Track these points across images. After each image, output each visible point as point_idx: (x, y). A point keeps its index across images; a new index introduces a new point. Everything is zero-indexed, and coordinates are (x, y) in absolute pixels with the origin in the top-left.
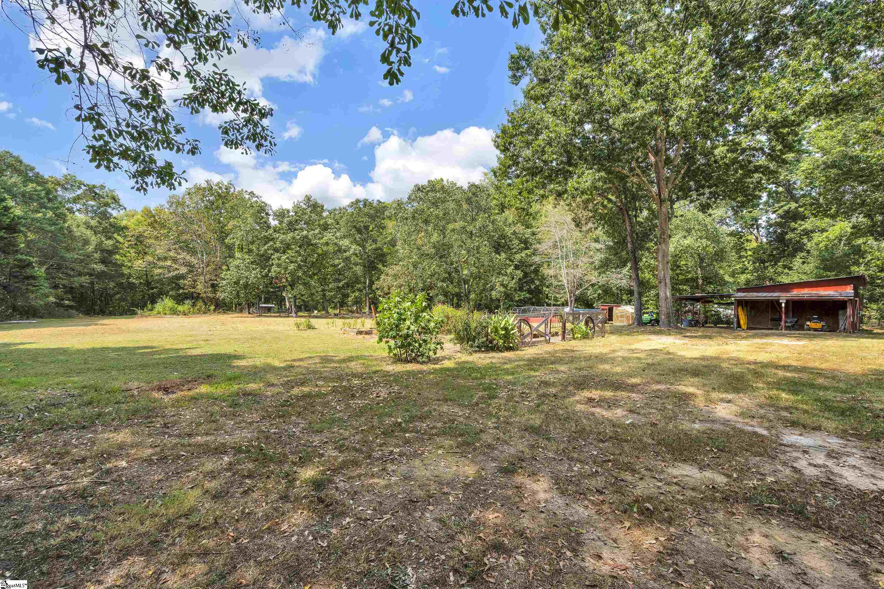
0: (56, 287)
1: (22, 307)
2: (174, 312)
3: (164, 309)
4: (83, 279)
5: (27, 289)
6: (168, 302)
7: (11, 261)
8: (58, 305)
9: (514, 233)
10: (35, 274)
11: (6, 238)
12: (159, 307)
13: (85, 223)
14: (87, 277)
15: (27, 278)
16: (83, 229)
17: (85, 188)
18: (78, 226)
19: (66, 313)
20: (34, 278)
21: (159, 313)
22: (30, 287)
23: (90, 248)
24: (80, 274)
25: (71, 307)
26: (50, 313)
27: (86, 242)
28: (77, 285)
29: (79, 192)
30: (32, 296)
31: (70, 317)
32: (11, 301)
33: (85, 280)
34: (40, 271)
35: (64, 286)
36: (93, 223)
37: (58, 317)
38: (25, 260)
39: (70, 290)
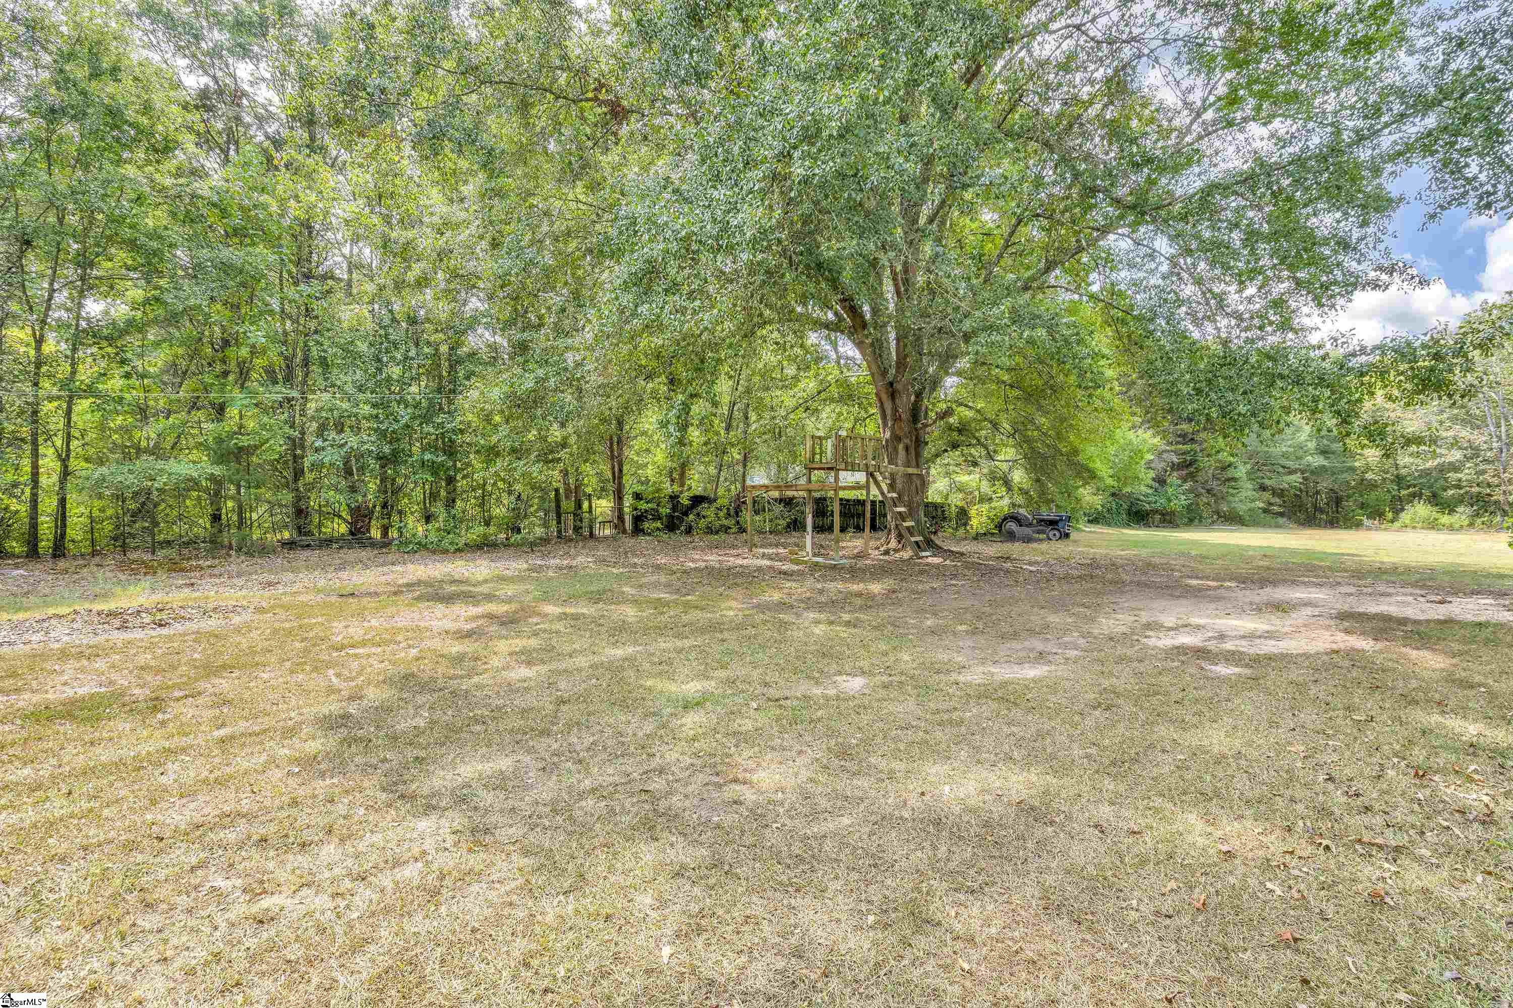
0: (1262, 489)
2: (1433, 526)
4: (1293, 477)
5: (1229, 492)
8: (1265, 511)
10: (1236, 476)
14: (1299, 475)
15: (1229, 480)
19: (1273, 521)
20: (1234, 479)
22: (1232, 490)
24: (1291, 472)
25: (1281, 515)
28: (1286, 485)
30: (1234, 501)
31: (1278, 526)
33: (1296, 478)
35: (1273, 488)
37: (1264, 526)
39: (1280, 492)
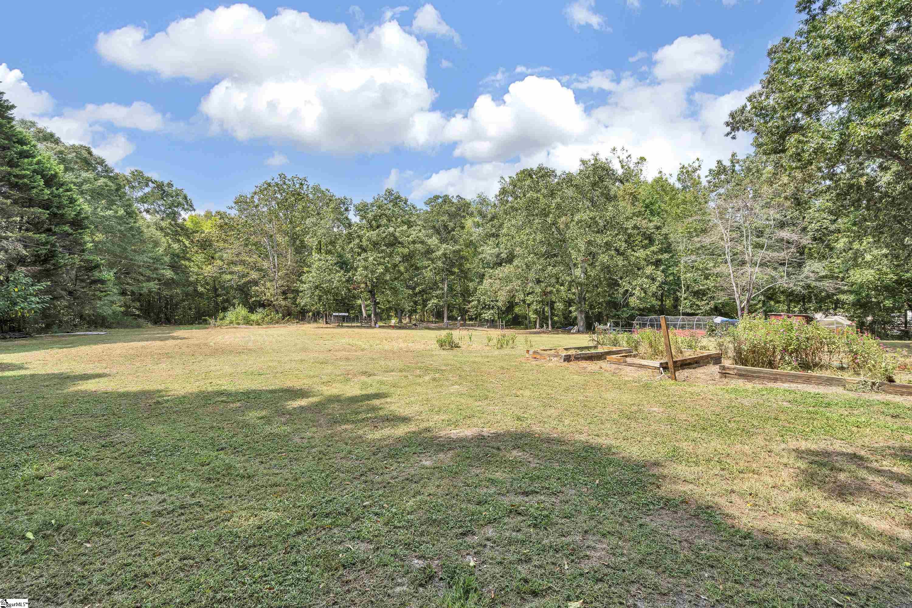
0: (123, 293)
1: (89, 316)
2: (248, 322)
3: (237, 318)
4: (151, 285)
5: (94, 295)
6: (242, 311)
7: (77, 261)
9: (635, 227)
10: (103, 278)
11: (71, 234)
12: (230, 315)
13: (156, 224)
14: (156, 282)
15: (95, 282)
16: (153, 230)
17: (153, 185)
18: (148, 227)
19: (135, 322)
20: (101, 282)
21: (231, 322)
22: (98, 293)
23: (161, 250)
24: (149, 280)
25: (138, 316)
26: (118, 323)
27: (156, 244)
28: (145, 290)
29: (147, 190)
30: (99, 303)
32: (77, 309)
33: (153, 286)
34: (108, 275)
35: (133, 293)
36: (163, 224)
37: (126, 327)
38: (92, 261)
39: (138, 297)
